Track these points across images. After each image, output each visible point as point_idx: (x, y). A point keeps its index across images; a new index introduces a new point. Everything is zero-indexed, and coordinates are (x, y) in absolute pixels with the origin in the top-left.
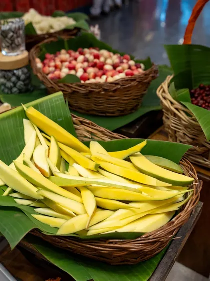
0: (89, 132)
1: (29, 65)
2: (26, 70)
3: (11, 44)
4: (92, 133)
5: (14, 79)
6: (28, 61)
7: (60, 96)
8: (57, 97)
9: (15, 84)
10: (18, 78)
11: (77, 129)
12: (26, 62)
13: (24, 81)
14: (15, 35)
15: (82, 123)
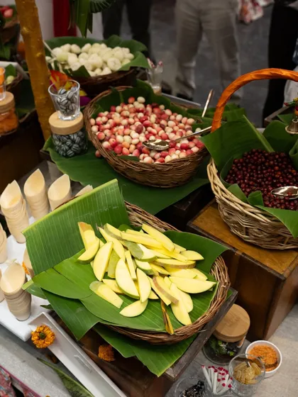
0: (140, 218)
1: (84, 128)
2: (80, 133)
3: (66, 110)
4: (143, 220)
5: (69, 143)
6: (82, 124)
7: (115, 183)
8: (112, 184)
9: (70, 147)
10: (73, 142)
11: (129, 215)
12: (81, 126)
13: (78, 144)
14: (69, 102)
15: (134, 210)
